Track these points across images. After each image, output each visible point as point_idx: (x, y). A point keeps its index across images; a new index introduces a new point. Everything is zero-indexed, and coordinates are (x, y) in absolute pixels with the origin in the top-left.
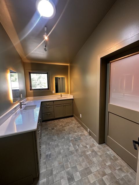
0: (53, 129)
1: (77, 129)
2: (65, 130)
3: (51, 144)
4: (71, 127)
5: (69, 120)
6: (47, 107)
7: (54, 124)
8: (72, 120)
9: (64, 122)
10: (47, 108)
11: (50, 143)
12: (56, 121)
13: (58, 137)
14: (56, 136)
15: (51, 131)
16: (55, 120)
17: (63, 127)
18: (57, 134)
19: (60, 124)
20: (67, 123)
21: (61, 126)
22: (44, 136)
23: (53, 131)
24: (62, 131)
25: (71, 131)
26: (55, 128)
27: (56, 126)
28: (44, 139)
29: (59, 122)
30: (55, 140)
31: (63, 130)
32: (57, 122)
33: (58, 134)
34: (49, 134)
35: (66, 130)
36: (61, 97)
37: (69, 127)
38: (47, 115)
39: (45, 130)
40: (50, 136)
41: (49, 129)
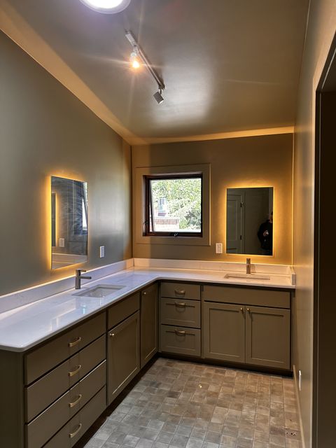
0: (173, 395)
1: (263, 437)
2: (208, 418)
3: (128, 441)
4: (243, 417)
5: (264, 386)
6: (177, 301)
7: (191, 379)
8: (273, 392)
9: (231, 385)
10: (177, 305)
11: (128, 437)
12: (206, 370)
13: (167, 430)
14: (162, 424)
15: (162, 399)
16: (203, 366)
17: (211, 403)
18: (169, 419)
19: (212, 388)
20: (241, 394)
21: (209, 395)
22: (130, 405)
23: (169, 400)
24: (194, 416)
25: (234, 431)
26: (181, 397)
27: (191, 388)
28: (121, 415)
29: (215, 377)
30: (149, 437)
31: (201, 416)
32: (208, 375)
33: (175, 420)
34: (147, 405)
35: (213, 420)
36: (249, 272)
37: (234, 412)
38: (176, 333)
39: (145, 387)
40: (146, 412)
41: (160, 391)
